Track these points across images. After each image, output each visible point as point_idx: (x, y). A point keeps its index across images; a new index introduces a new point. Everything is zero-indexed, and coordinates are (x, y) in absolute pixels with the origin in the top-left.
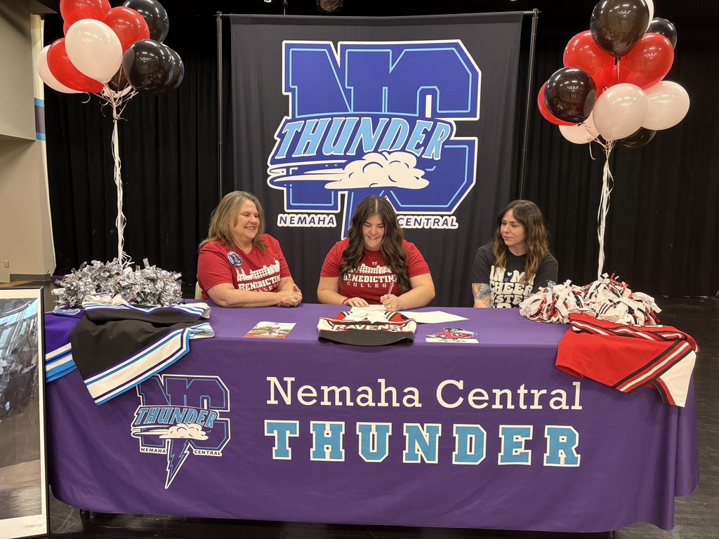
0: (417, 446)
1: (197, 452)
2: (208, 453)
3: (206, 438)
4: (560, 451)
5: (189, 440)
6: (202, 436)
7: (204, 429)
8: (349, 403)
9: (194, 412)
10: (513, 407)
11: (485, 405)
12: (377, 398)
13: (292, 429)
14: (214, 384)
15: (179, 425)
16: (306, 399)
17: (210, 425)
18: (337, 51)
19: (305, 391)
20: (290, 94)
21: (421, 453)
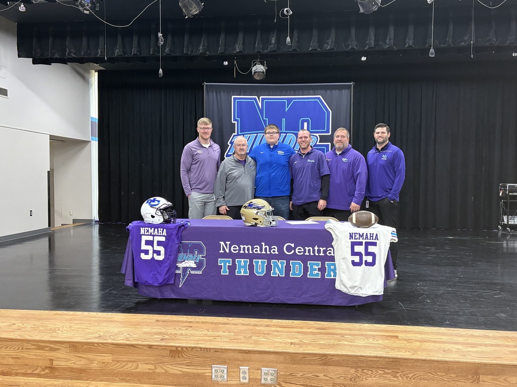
0: (277, 269)
1: (192, 272)
2: (196, 272)
3: (196, 266)
4: (332, 272)
5: (189, 267)
6: (194, 266)
7: (195, 263)
8: (251, 252)
9: (192, 256)
10: (313, 254)
11: (302, 253)
12: (261, 250)
13: (229, 262)
14: (199, 244)
15: (186, 261)
16: (234, 250)
17: (198, 261)
18: (260, 101)
19: (234, 247)
20: (236, 122)
21: (278, 272)
